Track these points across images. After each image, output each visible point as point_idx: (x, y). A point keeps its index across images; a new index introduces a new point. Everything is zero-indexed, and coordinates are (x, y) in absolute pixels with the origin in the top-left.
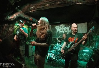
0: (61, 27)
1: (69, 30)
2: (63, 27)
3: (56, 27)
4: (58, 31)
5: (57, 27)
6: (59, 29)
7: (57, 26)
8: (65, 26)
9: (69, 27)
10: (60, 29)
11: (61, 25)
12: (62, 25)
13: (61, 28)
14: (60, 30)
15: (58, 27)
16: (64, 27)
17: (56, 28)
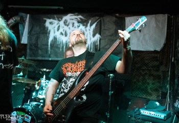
0: (65, 23)
1: (94, 35)
2: (71, 25)
3: (48, 21)
4: (55, 38)
5: (51, 23)
6: (58, 30)
7: (51, 20)
8: (79, 22)
9: (94, 26)
10: (61, 30)
11: (65, 18)
12: (69, 17)
13: (66, 28)
14: (62, 34)
15: (56, 22)
16: (76, 24)
17: (47, 24)
